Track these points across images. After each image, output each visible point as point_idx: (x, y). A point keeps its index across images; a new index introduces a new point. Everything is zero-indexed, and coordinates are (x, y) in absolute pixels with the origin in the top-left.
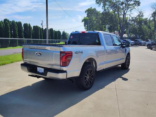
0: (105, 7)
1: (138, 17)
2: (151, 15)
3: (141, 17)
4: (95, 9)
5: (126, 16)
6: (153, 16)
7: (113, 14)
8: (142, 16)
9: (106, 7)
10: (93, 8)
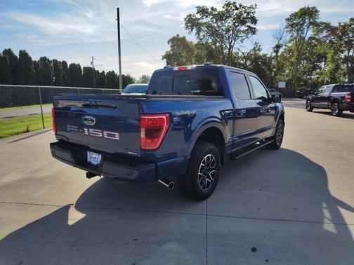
0: (199, 34)
1: (252, 53)
2: (272, 50)
3: (257, 52)
4: (184, 39)
5: (234, 51)
6: (275, 52)
7: (213, 46)
8: (259, 50)
9: (202, 34)
10: (181, 36)
